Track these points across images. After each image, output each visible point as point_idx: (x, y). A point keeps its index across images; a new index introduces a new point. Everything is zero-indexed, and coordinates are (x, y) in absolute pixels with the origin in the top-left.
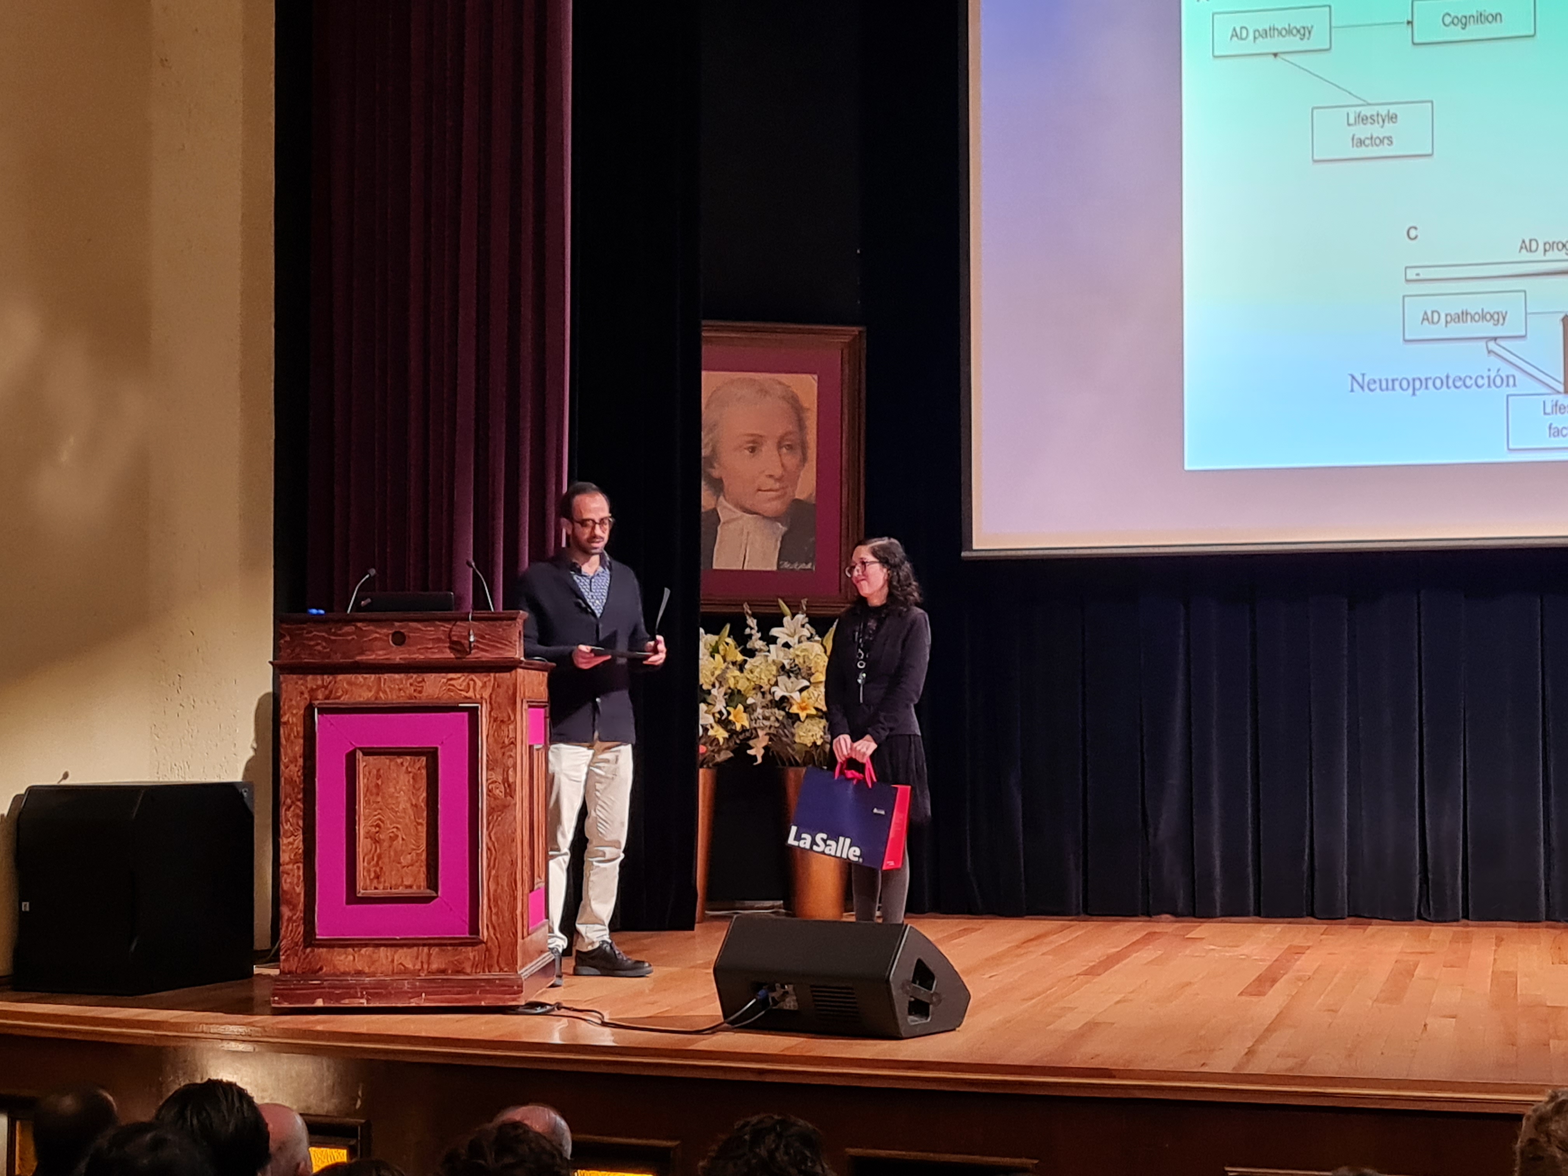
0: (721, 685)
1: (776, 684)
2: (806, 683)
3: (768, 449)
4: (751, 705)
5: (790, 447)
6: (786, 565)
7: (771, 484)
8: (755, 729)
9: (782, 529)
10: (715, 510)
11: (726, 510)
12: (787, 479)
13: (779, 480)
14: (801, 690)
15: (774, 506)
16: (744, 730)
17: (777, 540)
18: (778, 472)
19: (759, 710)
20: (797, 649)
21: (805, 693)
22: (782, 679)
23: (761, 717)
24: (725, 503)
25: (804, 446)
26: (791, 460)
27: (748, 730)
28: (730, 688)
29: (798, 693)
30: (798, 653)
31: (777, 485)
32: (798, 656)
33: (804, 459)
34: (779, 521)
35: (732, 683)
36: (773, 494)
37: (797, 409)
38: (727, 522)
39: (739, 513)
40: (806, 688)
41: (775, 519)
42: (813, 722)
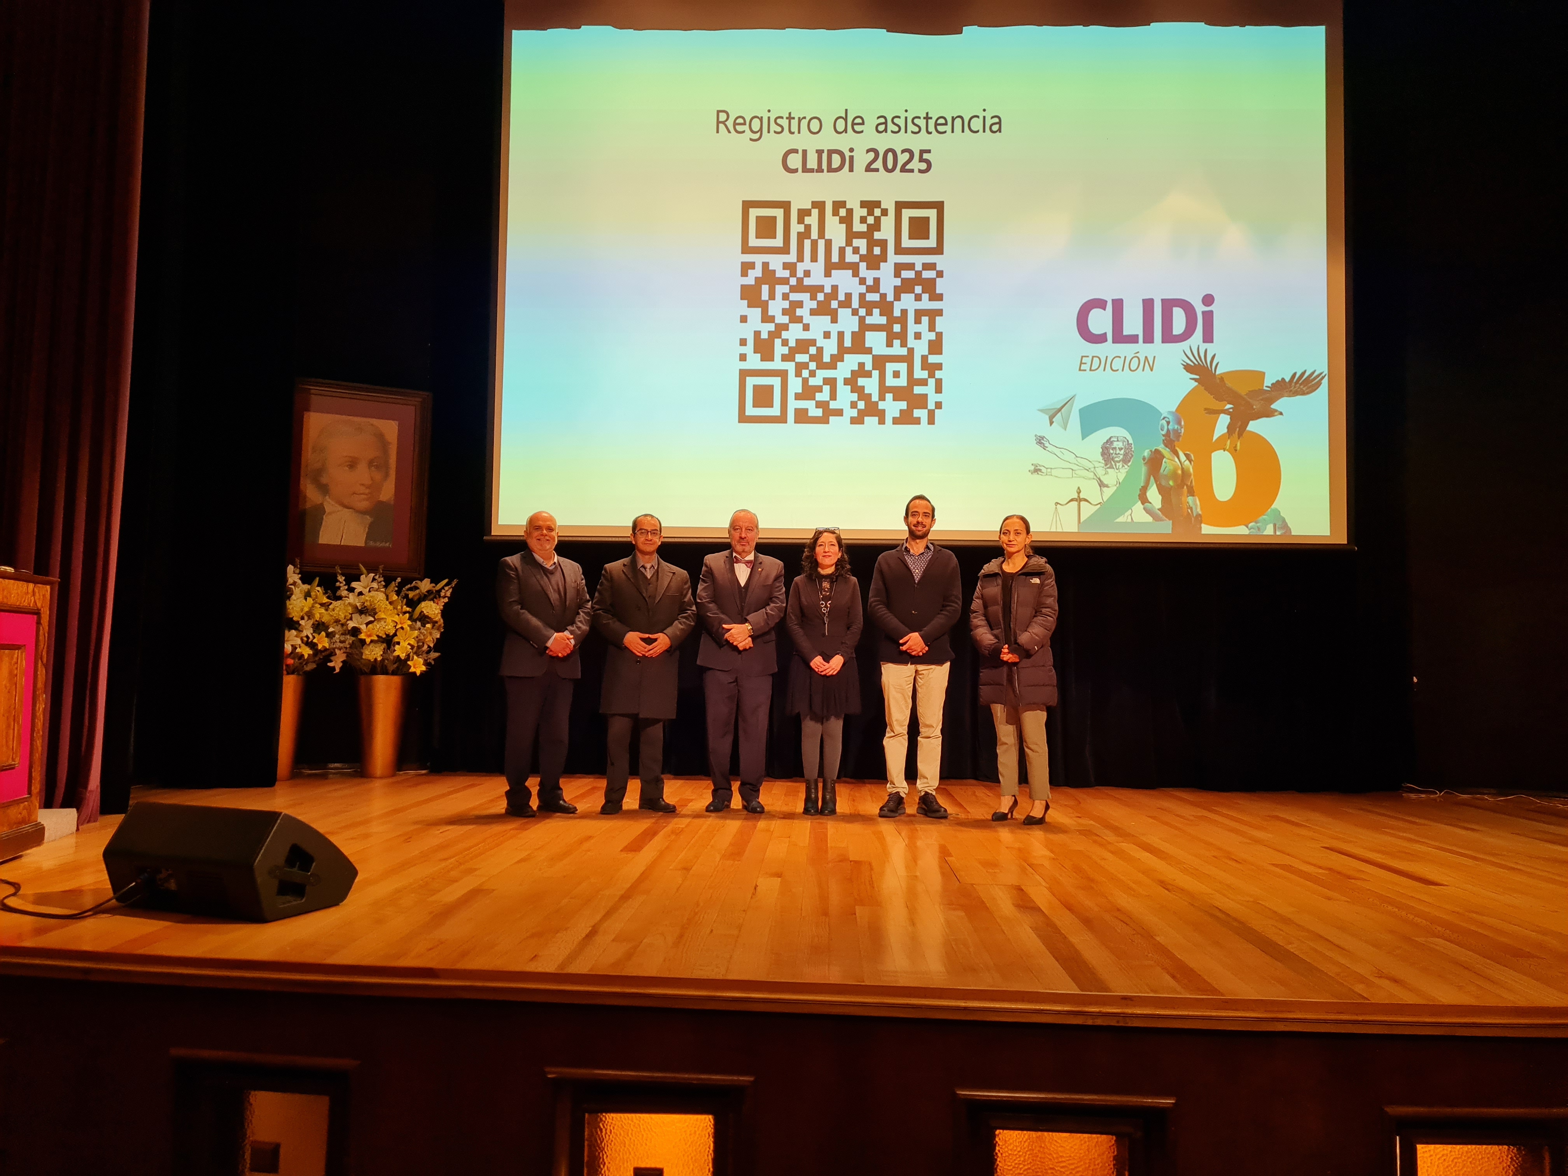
0: (309, 618)
1: (351, 619)
2: (373, 619)
3: (362, 467)
4: (332, 632)
5: (377, 467)
6: (371, 543)
7: (362, 489)
8: (334, 649)
9: (369, 519)
10: (322, 504)
11: (330, 505)
12: (375, 487)
13: (368, 487)
14: (367, 624)
15: (364, 505)
16: (326, 649)
17: (365, 527)
18: (368, 482)
19: (337, 636)
20: (367, 597)
21: (370, 626)
22: (356, 616)
23: (338, 641)
24: (329, 500)
25: (387, 466)
26: (378, 476)
27: (328, 649)
28: (316, 621)
29: (365, 625)
30: (367, 598)
31: (367, 491)
32: (367, 601)
33: (387, 475)
34: (368, 515)
35: (317, 617)
36: (363, 496)
37: (384, 445)
38: (330, 513)
39: (340, 508)
40: (371, 622)
41: (363, 512)
42: (377, 645)
